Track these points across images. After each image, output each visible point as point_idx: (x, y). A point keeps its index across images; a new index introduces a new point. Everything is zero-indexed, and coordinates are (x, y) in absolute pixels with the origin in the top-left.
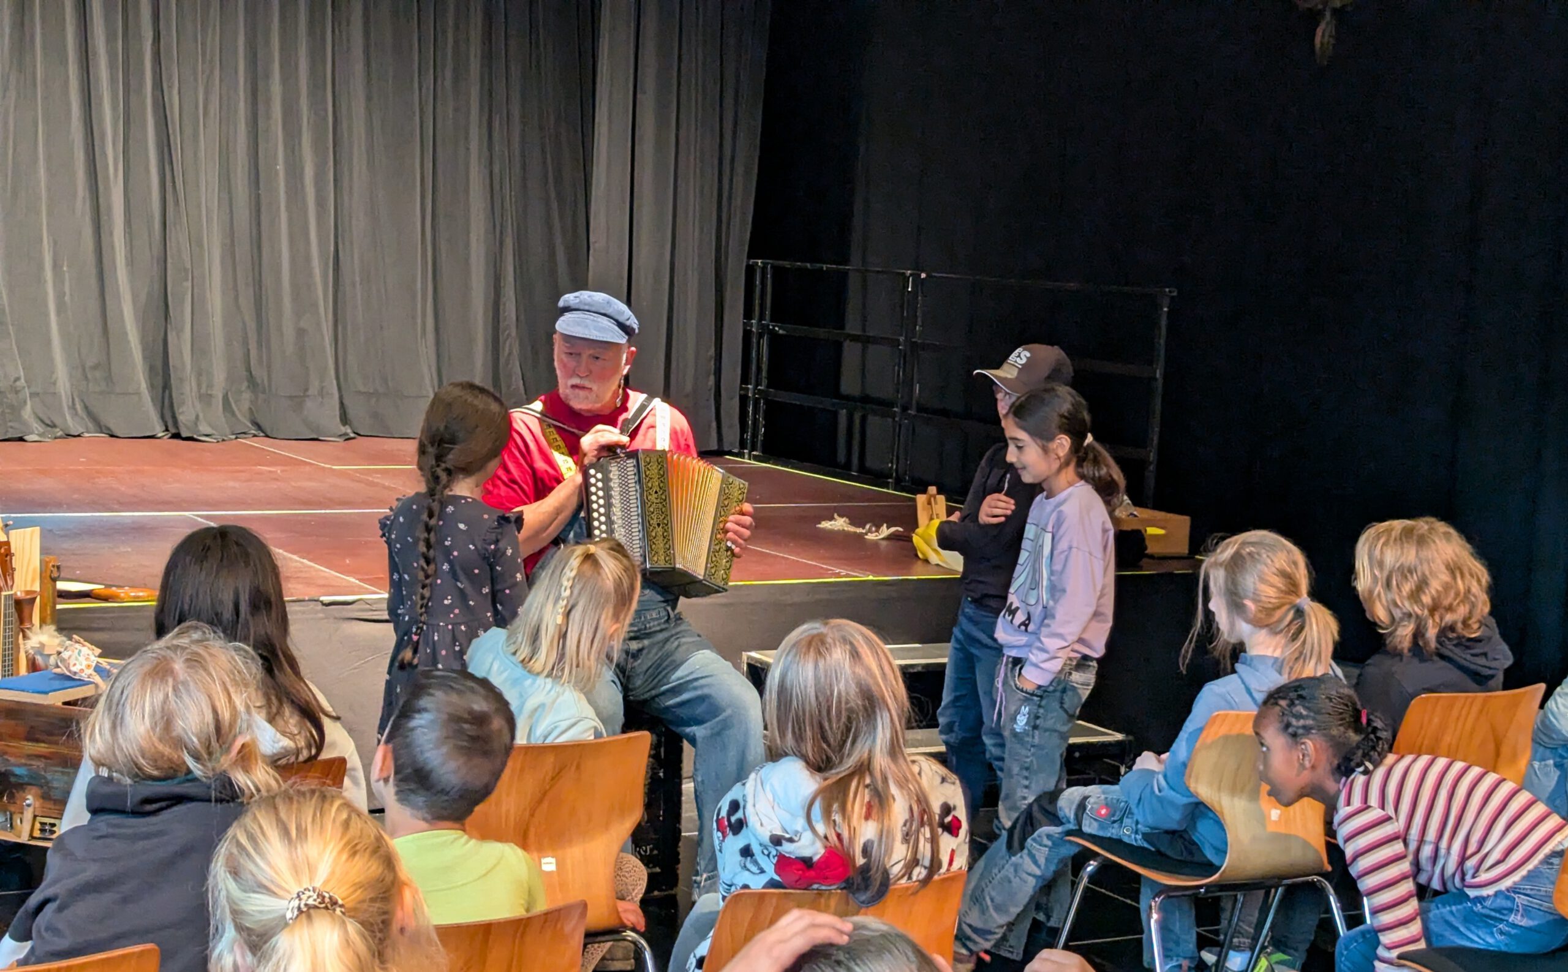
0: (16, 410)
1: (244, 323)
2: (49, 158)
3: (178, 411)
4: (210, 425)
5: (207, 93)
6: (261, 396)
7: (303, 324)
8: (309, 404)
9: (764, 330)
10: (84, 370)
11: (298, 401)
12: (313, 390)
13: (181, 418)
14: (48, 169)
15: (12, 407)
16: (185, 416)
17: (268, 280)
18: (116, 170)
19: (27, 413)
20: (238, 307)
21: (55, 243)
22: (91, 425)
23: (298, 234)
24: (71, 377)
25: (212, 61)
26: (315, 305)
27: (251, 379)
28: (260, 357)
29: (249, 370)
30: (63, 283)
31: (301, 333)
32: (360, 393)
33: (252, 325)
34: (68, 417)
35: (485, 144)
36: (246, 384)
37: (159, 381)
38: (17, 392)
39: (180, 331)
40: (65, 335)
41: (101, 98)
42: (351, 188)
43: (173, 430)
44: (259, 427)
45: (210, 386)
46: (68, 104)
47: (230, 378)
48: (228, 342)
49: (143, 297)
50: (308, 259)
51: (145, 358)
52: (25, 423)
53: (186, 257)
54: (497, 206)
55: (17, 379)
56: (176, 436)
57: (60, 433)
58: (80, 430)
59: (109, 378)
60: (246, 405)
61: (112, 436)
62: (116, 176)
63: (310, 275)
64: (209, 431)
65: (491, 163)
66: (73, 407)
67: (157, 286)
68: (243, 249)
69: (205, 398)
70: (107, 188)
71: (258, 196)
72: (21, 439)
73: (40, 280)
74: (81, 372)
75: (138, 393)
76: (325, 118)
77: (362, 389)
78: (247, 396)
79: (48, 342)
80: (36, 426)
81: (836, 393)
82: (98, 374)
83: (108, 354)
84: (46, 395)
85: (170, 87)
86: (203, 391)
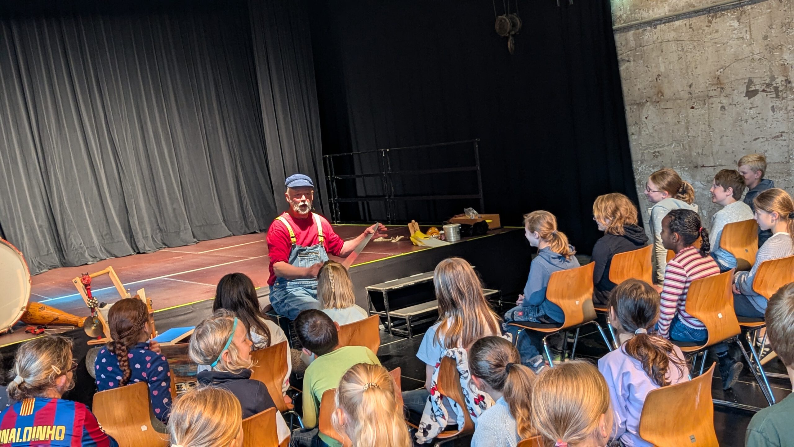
0: (83, 254)
1: (154, 210)
2: (77, 166)
3: (138, 244)
4: (149, 247)
5: (126, 133)
6: (164, 234)
7: (174, 206)
8: (181, 234)
9: (333, 179)
10: (102, 237)
11: (178, 233)
12: (182, 228)
13: (139, 247)
14: (77, 170)
15: (81, 253)
16: (140, 246)
17: (159, 194)
18: (100, 165)
19: (87, 255)
20: (150, 205)
21: (84, 194)
22: (108, 255)
23: (167, 176)
24: (98, 239)
25: (126, 121)
26: (177, 199)
27: (160, 229)
28: (161, 220)
29: (158, 225)
30: (89, 207)
31: (174, 210)
32: (197, 226)
33: (157, 211)
34: (101, 254)
35: (224, 132)
36: (158, 231)
37: (128, 235)
38: (82, 248)
39: (133, 217)
40: (93, 226)
41: (90, 140)
42: (181, 156)
43: (137, 251)
44: (165, 245)
45: (146, 234)
46: (80, 145)
47: (152, 230)
48: (150, 218)
49: (118, 207)
50: (172, 184)
51: (122, 228)
52: (86, 258)
53: (130, 190)
54: (232, 153)
55: (81, 244)
56: (139, 253)
57: (99, 260)
58: (105, 257)
59: (112, 238)
60: (159, 238)
61: (116, 257)
62: (101, 167)
63: (174, 189)
64: (149, 249)
65: (227, 138)
66: (101, 250)
67: (122, 203)
68: (149, 185)
69: (146, 238)
70: (99, 172)
71: (151, 165)
72: (86, 264)
73: (82, 208)
74: (101, 237)
75: (123, 241)
76: (168, 134)
77: (198, 224)
78: (159, 235)
79: (89, 229)
80: (91, 259)
81: (356, 196)
82: (108, 237)
83: (110, 229)
84: (91, 247)
85: (114, 133)
86: (144, 235)
